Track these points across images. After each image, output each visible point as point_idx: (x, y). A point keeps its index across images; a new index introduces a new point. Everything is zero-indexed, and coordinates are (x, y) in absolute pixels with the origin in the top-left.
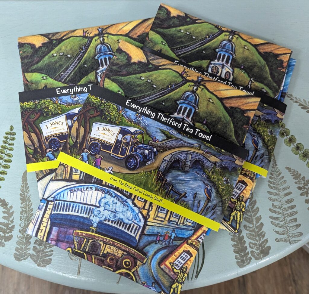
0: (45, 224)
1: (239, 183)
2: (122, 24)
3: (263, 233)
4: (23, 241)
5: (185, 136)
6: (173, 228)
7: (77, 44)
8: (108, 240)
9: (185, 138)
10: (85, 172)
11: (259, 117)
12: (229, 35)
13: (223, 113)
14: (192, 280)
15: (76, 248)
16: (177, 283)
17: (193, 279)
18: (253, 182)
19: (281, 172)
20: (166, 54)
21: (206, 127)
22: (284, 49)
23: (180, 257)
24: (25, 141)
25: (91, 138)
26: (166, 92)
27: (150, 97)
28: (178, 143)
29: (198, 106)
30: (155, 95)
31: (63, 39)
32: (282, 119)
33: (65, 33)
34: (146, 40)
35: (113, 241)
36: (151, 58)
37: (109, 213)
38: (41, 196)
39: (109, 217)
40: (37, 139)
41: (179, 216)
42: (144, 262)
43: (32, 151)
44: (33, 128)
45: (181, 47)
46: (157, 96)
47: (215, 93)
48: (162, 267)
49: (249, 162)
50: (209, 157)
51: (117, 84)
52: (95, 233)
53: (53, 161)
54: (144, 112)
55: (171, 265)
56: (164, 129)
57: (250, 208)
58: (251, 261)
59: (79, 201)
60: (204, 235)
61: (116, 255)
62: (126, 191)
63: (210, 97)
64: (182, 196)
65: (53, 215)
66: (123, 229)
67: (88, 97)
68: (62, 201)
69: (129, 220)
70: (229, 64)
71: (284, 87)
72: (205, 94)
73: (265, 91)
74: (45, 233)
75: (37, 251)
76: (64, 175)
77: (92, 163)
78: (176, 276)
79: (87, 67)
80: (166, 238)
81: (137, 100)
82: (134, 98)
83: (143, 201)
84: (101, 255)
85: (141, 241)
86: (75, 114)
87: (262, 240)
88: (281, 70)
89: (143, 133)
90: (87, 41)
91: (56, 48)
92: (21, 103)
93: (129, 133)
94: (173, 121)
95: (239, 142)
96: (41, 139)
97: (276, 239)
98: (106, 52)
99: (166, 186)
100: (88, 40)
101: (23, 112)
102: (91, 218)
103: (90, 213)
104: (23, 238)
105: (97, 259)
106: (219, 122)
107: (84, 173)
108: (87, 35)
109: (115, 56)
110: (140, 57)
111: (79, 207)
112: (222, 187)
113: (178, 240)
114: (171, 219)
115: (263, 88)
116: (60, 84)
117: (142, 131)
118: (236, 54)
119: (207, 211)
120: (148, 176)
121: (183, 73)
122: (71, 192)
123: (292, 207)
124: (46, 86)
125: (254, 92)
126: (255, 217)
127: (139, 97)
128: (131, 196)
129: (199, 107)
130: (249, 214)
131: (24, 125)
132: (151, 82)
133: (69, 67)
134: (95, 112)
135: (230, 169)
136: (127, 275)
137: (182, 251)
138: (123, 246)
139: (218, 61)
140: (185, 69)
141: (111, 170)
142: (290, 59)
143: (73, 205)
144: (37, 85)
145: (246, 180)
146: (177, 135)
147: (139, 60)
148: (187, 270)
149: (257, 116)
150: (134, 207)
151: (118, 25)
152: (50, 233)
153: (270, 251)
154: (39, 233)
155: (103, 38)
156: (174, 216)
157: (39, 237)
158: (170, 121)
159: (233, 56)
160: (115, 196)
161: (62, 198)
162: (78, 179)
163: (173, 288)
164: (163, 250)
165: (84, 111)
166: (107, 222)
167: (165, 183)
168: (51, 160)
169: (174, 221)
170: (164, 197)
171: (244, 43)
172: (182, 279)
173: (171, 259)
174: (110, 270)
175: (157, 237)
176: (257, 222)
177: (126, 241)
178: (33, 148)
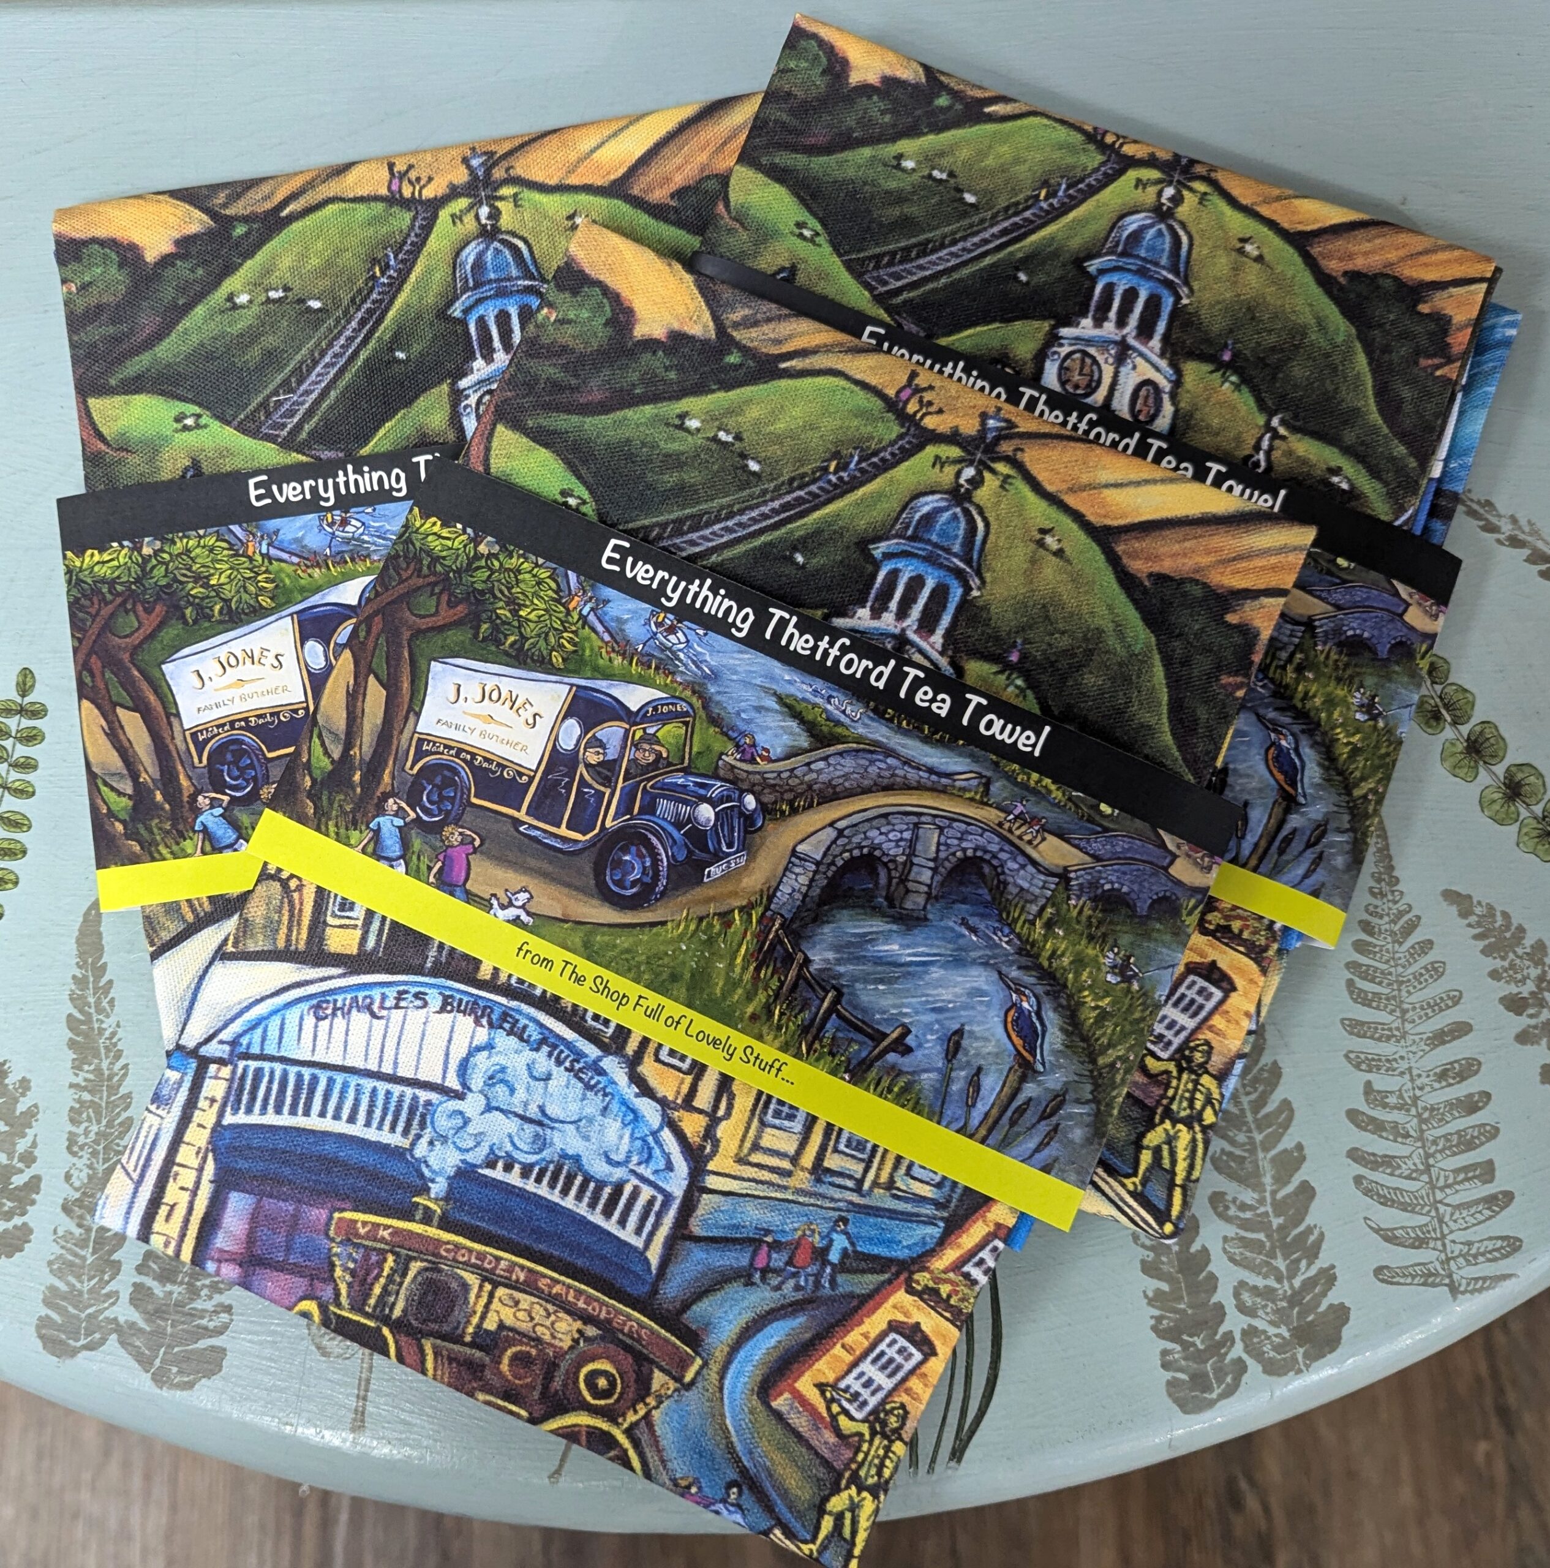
0: (187, 1178)
1: (1191, 978)
2: (592, 129)
3: (1312, 1238)
4: (84, 1259)
5: (906, 733)
6: (839, 1209)
7: (355, 241)
8: (503, 1264)
9: (909, 742)
10: (390, 916)
11: (1309, 624)
12: (1158, 182)
13: (1110, 608)
14: (931, 1469)
15: (344, 1300)
16: (853, 1490)
17: (939, 1467)
18: (1264, 971)
19: (1419, 918)
20: (818, 289)
21: (1019, 682)
22: (1457, 253)
23: (873, 1355)
24: (89, 750)
25: (420, 741)
26: (816, 496)
27: (730, 523)
28: (874, 770)
29: (979, 573)
30: (754, 514)
31: (284, 213)
32: (1432, 637)
33: (297, 183)
34: (716, 217)
35: (530, 1270)
36: (736, 316)
37: (512, 1125)
38: (169, 1035)
39: (509, 1147)
40: (147, 739)
41: (869, 1146)
42: (689, 1377)
43: (125, 802)
44: (128, 684)
45: (903, 249)
46: (765, 517)
47: (1071, 500)
48: (780, 1403)
49: (1243, 866)
50: (1030, 842)
51: (558, 453)
52: (440, 1227)
53: (228, 854)
54: (698, 605)
55: (823, 1393)
56: (800, 695)
57: (1246, 1106)
58: (1245, 1378)
59: (359, 1064)
60: (995, 1249)
61: (547, 1337)
62: (596, 1017)
63: (1047, 525)
64: (885, 1043)
65: (227, 1134)
66: (582, 1209)
67: (406, 526)
68: (272, 1059)
69: (610, 1161)
70: (1156, 343)
71: (1446, 461)
72: (1020, 508)
73: (1345, 486)
74: (186, 1221)
75: (150, 1307)
76: (284, 930)
77: (423, 868)
78: (848, 1454)
79: (408, 359)
80: (801, 1258)
81: (660, 537)
82: (647, 529)
83: (685, 1066)
84: (468, 1339)
85: (672, 1269)
86: (343, 612)
87: (1307, 1272)
88: (1438, 373)
89: (687, 714)
90: (408, 221)
91: (249, 263)
92: (69, 554)
93: (618, 711)
94: (844, 650)
95: (1192, 763)
96: (168, 741)
97: (1378, 1271)
98: (510, 279)
99: (803, 991)
100: (415, 218)
101: (77, 600)
102: (421, 1150)
103: (416, 1122)
104: (82, 1243)
105: (451, 1360)
106: (1089, 653)
107: (384, 918)
108: (407, 192)
109: (551, 305)
110: (681, 310)
111: (358, 1092)
112: (1097, 998)
113: (863, 1272)
114: (826, 1164)
115: (1336, 471)
116: (269, 454)
117: (682, 707)
118: (1196, 285)
119: (1013, 1123)
120: (711, 941)
121: (904, 395)
122: (319, 1019)
123: (1471, 1105)
124: (196, 464)
125: (1283, 493)
126: (1273, 1152)
127: (674, 521)
128: (625, 1041)
129: (988, 576)
130: (1241, 1138)
131: (83, 668)
132: (738, 445)
133: (315, 363)
134: (444, 605)
135: (1142, 908)
136: (601, 1442)
137: (884, 1326)
138: (579, 1292)
139: (1099, 322)
140: (913, 375)
141: (523, 907)
142: (1487, 308)
143: (331, 1082)
144: (152, 460)
145: (1229, 959)
146: (866, 725)
147: (676, 326)
148: (903, 1424)
149: (1297, 623)
150: (637, 1096)
151: (568, 136)
152: (210, 1223)
153: (1347, 1332)
154: (159, 1225)
155: (492, 206)
156: (842, 1147)
157: (157, 1241)
158: (829, 650)
159: (1178, 298)
160: (543, 1041)
161: (275, 1045)
162: (355, 952)
163: (830, 1513)
164: (784, 1317)
165: (386, 598)
166: (498, 1174)
167: (800, 976)
168: (220, 850)
169: (841, 1174)
170: (793, 1050)
171: (1237, 222)
172: (881, 1467)
173: (825, 1368)
174: (511, 1413)
175: (755, 1254)
176: (1281, 1180)
177: (597, 1268)
178: (128, 787)
